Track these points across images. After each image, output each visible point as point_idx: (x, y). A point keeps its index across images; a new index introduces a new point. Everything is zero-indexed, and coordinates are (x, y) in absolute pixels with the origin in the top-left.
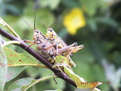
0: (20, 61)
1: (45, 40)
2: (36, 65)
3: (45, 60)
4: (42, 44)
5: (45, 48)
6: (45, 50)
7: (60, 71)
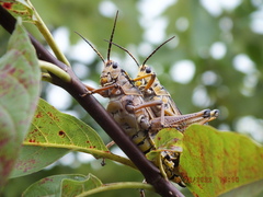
0: (61, 133)
1: (133, 89)
2: (102, 152)
3: (127, 139)
4: (124, 98)
5: (131, 107)
6: (132, 111)
7: (161, 174)
